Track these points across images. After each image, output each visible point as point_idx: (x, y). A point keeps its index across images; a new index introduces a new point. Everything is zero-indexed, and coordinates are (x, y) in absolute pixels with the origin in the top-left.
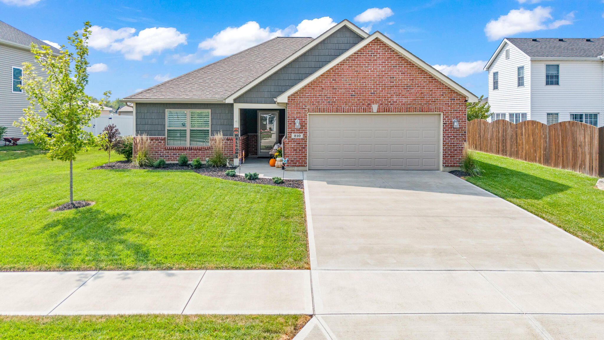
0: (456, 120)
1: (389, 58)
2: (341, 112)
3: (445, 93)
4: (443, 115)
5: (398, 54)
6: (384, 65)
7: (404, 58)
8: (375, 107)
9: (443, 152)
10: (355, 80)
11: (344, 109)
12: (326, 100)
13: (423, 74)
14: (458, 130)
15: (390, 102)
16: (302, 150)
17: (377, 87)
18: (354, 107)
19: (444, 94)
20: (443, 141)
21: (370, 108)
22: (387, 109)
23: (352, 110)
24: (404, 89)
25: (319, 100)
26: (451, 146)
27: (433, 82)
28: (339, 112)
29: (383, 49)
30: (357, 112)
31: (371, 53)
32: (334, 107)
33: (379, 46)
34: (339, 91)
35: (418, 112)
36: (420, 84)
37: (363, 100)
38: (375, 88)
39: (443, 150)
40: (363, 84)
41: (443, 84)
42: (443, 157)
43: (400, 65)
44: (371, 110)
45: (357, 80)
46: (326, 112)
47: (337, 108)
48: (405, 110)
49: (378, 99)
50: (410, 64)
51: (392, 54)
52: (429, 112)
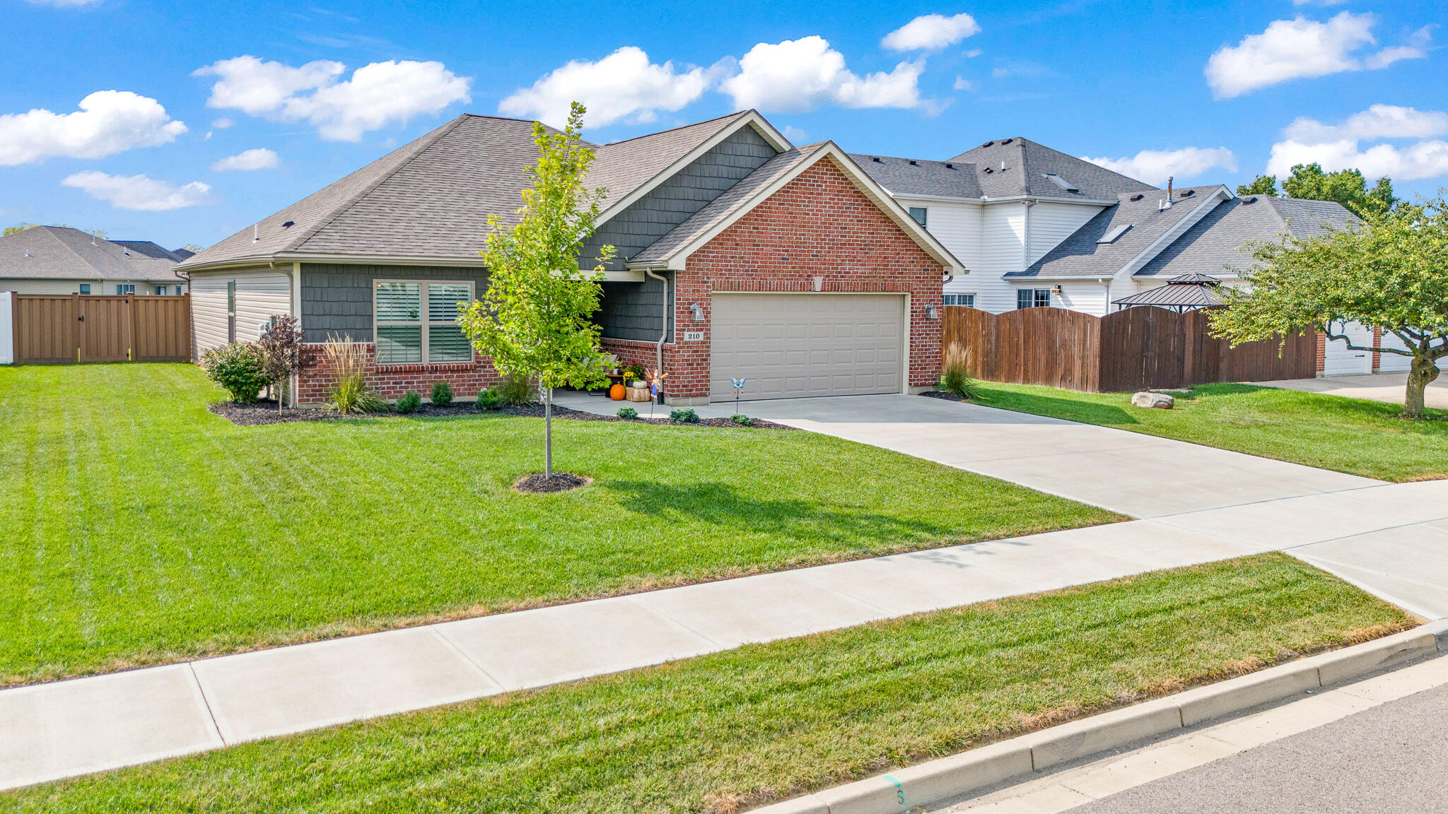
0: (931, 306)
1: (840, 191)
2: (766, 290)
4: (913, 296)
5: (853, 186)
6: (832, 205)
7: (862, 193)
8: (818, 282)
9: (911, 361)
10: (789, 230)
11: (770, 284)
13: (887, 224)
14: (932, 323)
15: (840, 272)
16: (702, 364)
17: (821, 243)
18: (785, 281)
19: (915, 260)
20: (911, 342)
21: (811, 283)
22: (835, 286)
23: (784, 287)
24: (861, 249)
26: (922, 350)
27: (900, 239)
28: (763, 290)
29: (832, 174)
30: (790, 291)
31: (814, 181)
32: (755, 281)
33: (825, 169)
34: (763, 250)
35: (878, 291)
36: (883, 242)
37: (800, 268)
38: (819, 246)
39: (911, 357)
40: (801, 239)
41: (914, 242)
42: (911, 369)
43: (856, 207)
44: (812, 286)
45: (792, 230)
47: (760, 282)
48: (859, 287)
49: (822, 266)
50: (870, 205)
51: (844, 185)
52: (894, 291)
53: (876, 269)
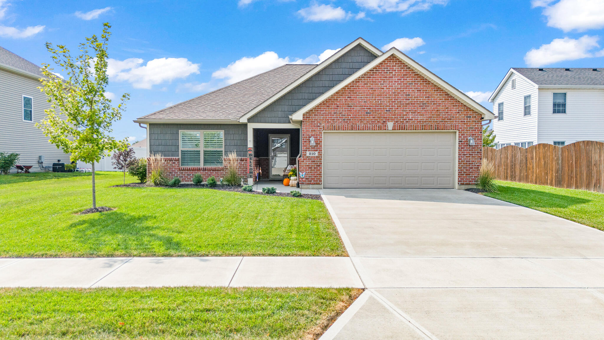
0: (472, 138)
1: (405, 75)
2: (356, 130)
3: (461, 110)
4: (459, 133)
5: (414, 71)
6: (399, 83)
7: (420, 75)
8: (390, 125)
9: (459, 170)
10: (370, 97)
11: (359, 126)
12: (341, 118)
13: (439, 91)
14: (474, 148)
15: (405, 120)
16: (317, 168)
17: (392, 104)
18: (369, 125)
19: (460, 112)
20: (459, 159)
21: (385, 126)
22: (402, 127)
23: (368, 128)
24: (420, 106)
25: (334, 117)
26: (467, 163)
27: (448, 99)
28: (354, 130)
29: (399, 66)
30: (372, 130)
31: (387, 71)
32: (349, 125)
33: (395, 63)
34: (354, 108)
35: (434, 130)
36: (436, 102)
37: (379, 117)
38: (391, 105)
39: (459, 168)
40: (378, 102)
41: (459, 101)
42: (459, 174)
43: (416, 83)
44: (387, 127)
45: (373, 97)
46: (341, 130)
47: (352, 126)
48: (420, 127)
49: (393, 116)
50: (426, 82)
51: (408, 71)
52: (444, 130)
53: (431, 117)
